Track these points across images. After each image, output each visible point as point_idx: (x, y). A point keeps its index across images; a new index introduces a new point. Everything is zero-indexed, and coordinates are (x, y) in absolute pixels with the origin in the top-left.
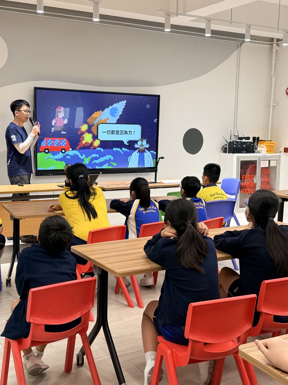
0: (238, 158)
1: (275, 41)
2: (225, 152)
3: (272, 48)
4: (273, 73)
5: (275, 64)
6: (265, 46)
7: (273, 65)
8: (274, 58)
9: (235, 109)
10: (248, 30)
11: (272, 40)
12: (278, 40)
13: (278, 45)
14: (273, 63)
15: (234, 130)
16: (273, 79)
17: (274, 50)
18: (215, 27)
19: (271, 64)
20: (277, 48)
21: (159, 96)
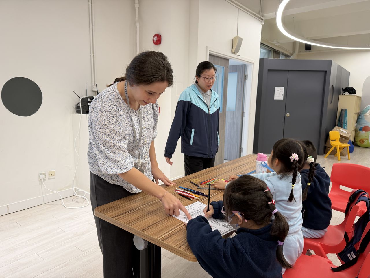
2: (78, 112)
4: (137, 19)
5: (139, 7)
7: (137, 9)
8: (137, 1)
9: (91, 56)
14: (137, 6)
15: (92, 84)
16: (138, 25)
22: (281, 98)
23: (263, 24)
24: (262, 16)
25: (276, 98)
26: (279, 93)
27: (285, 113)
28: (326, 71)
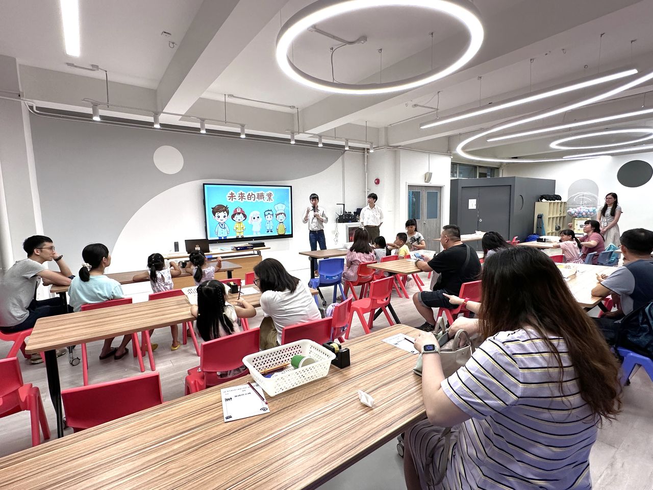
0: (347, 227)
1: (366, 150)
2: (338, 222)
3: (364, 155)
4: (366, 170)
6: (360, 153)
8: (366, 161)
10: (347, 143)
11: (364, 149)
12: (368, 149)
13: (368, 152)
14: (366, 164)
16: (366, 174)
17: (366, 156)
18: (324, 141)
19: (364, 164)
20: (368, 154)
21: (291, 187)
22: (475, 207)
23: (452, 157)
24: (451, 153)
25: (470, 207)
26: (472, 204)
27: (479, 219)
28: (511, 185)
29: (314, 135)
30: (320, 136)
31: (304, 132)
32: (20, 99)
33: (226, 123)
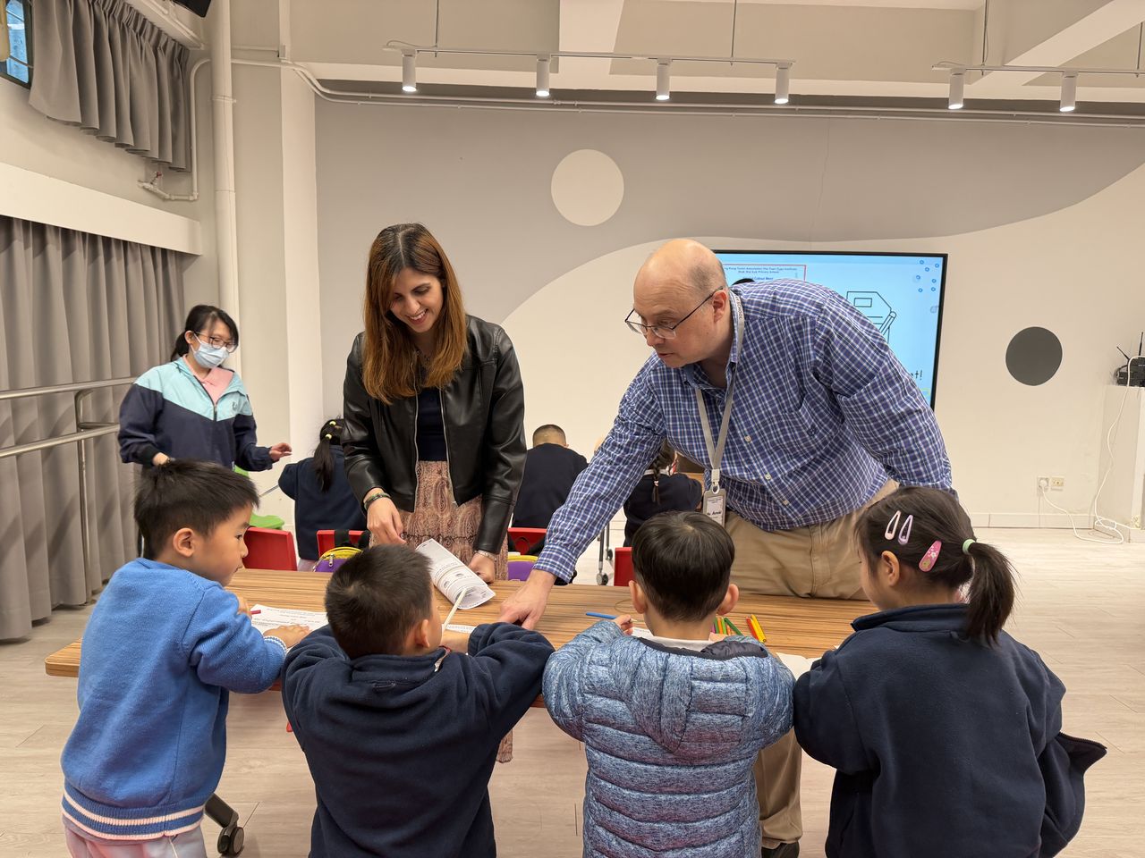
2: (1122, 382)
21: (945, 257)
29: (1048, 75)
30: (1069, 75)
31: (1003, 68)
32: (279, 61)
33: (731, 63)
